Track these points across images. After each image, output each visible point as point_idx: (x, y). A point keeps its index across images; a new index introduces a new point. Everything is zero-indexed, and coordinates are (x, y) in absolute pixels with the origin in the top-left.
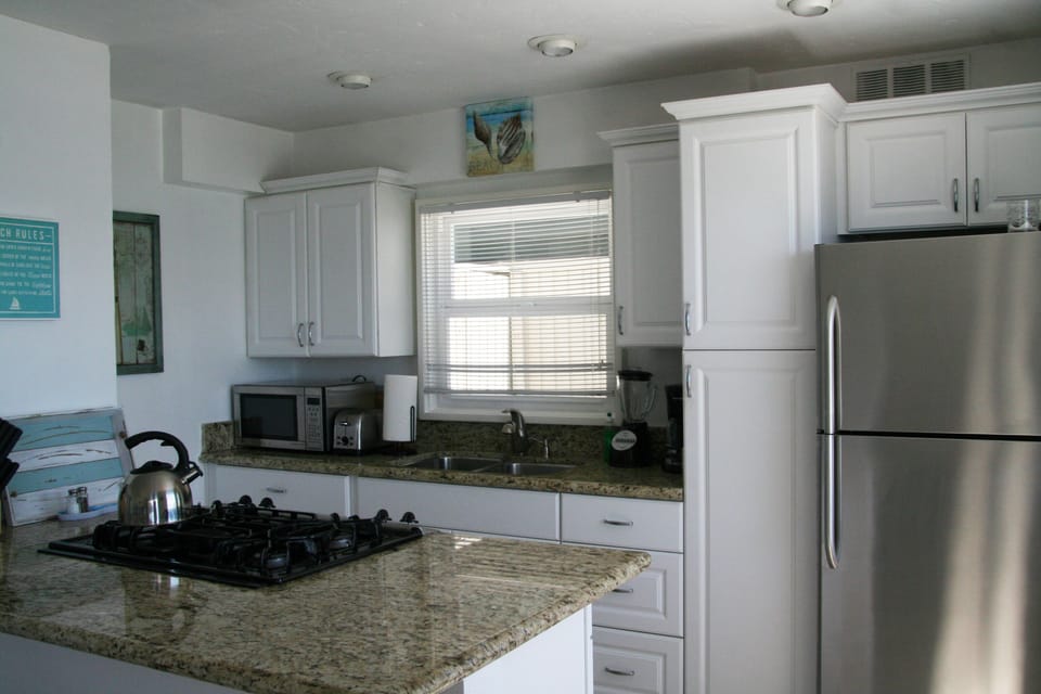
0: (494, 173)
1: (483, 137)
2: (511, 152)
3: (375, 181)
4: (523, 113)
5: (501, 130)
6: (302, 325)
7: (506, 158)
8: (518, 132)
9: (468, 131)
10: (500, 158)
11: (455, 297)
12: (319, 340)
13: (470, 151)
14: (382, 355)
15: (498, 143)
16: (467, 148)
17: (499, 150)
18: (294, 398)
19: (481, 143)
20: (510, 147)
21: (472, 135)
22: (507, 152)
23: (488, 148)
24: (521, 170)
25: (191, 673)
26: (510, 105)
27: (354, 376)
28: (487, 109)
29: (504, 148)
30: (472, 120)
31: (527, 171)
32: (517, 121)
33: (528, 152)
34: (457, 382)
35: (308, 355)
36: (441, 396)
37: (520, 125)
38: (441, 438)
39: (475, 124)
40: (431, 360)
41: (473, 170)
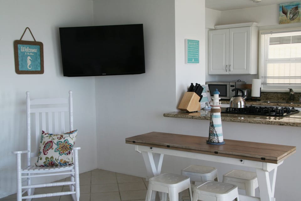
0: (288, 23)
1: (285, 13)
2: (294, 17)
3: (251, 26)
4: (299, 6)
5: (291, 11)
6: (227, 66)
7: (292, 19)
8: (297, 11)
9: (280, 11)
10: (290, 19)
11: (269, 58)
12: (232, 70)
13: (280, 17)
14: (251, 74)
15: (290, 15)
16: (279, 16)
17: (290, 16)
18: (226, 85)
19: (284, 15)
20: (294, 16)
21: (281, 13)
22: (293, 17)
23: (286, 16)
24: (297, 22)
25: (290, 125)
26: (295, 3)
27: (238, 80)
28: (287, 4)
29: (291, 16)
30: (282, 8)
31: (299, 22)
32: (297, 8)
33: (300, 17)
34: (269, 81)
35: (228, 74)
36: (265, 85)
37: (298, 9)
38: (265, 97)
39: (283, 9)
40: (263, 75)
41: (281, 22)
